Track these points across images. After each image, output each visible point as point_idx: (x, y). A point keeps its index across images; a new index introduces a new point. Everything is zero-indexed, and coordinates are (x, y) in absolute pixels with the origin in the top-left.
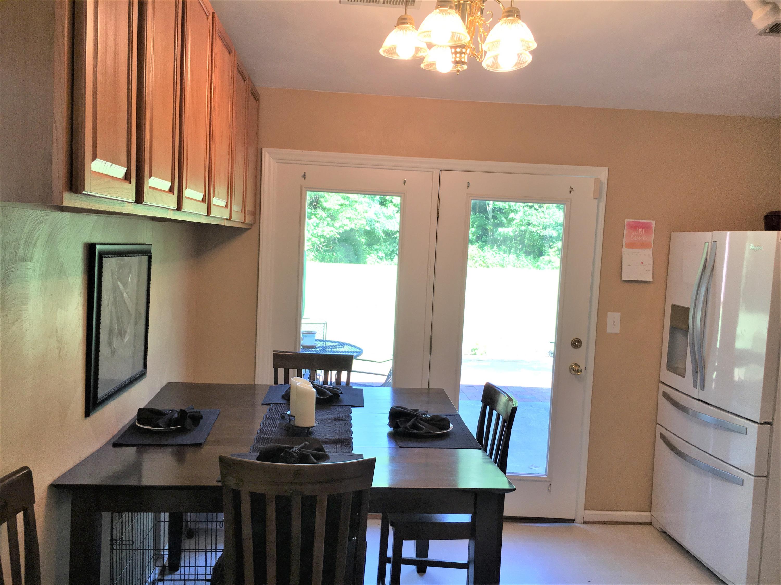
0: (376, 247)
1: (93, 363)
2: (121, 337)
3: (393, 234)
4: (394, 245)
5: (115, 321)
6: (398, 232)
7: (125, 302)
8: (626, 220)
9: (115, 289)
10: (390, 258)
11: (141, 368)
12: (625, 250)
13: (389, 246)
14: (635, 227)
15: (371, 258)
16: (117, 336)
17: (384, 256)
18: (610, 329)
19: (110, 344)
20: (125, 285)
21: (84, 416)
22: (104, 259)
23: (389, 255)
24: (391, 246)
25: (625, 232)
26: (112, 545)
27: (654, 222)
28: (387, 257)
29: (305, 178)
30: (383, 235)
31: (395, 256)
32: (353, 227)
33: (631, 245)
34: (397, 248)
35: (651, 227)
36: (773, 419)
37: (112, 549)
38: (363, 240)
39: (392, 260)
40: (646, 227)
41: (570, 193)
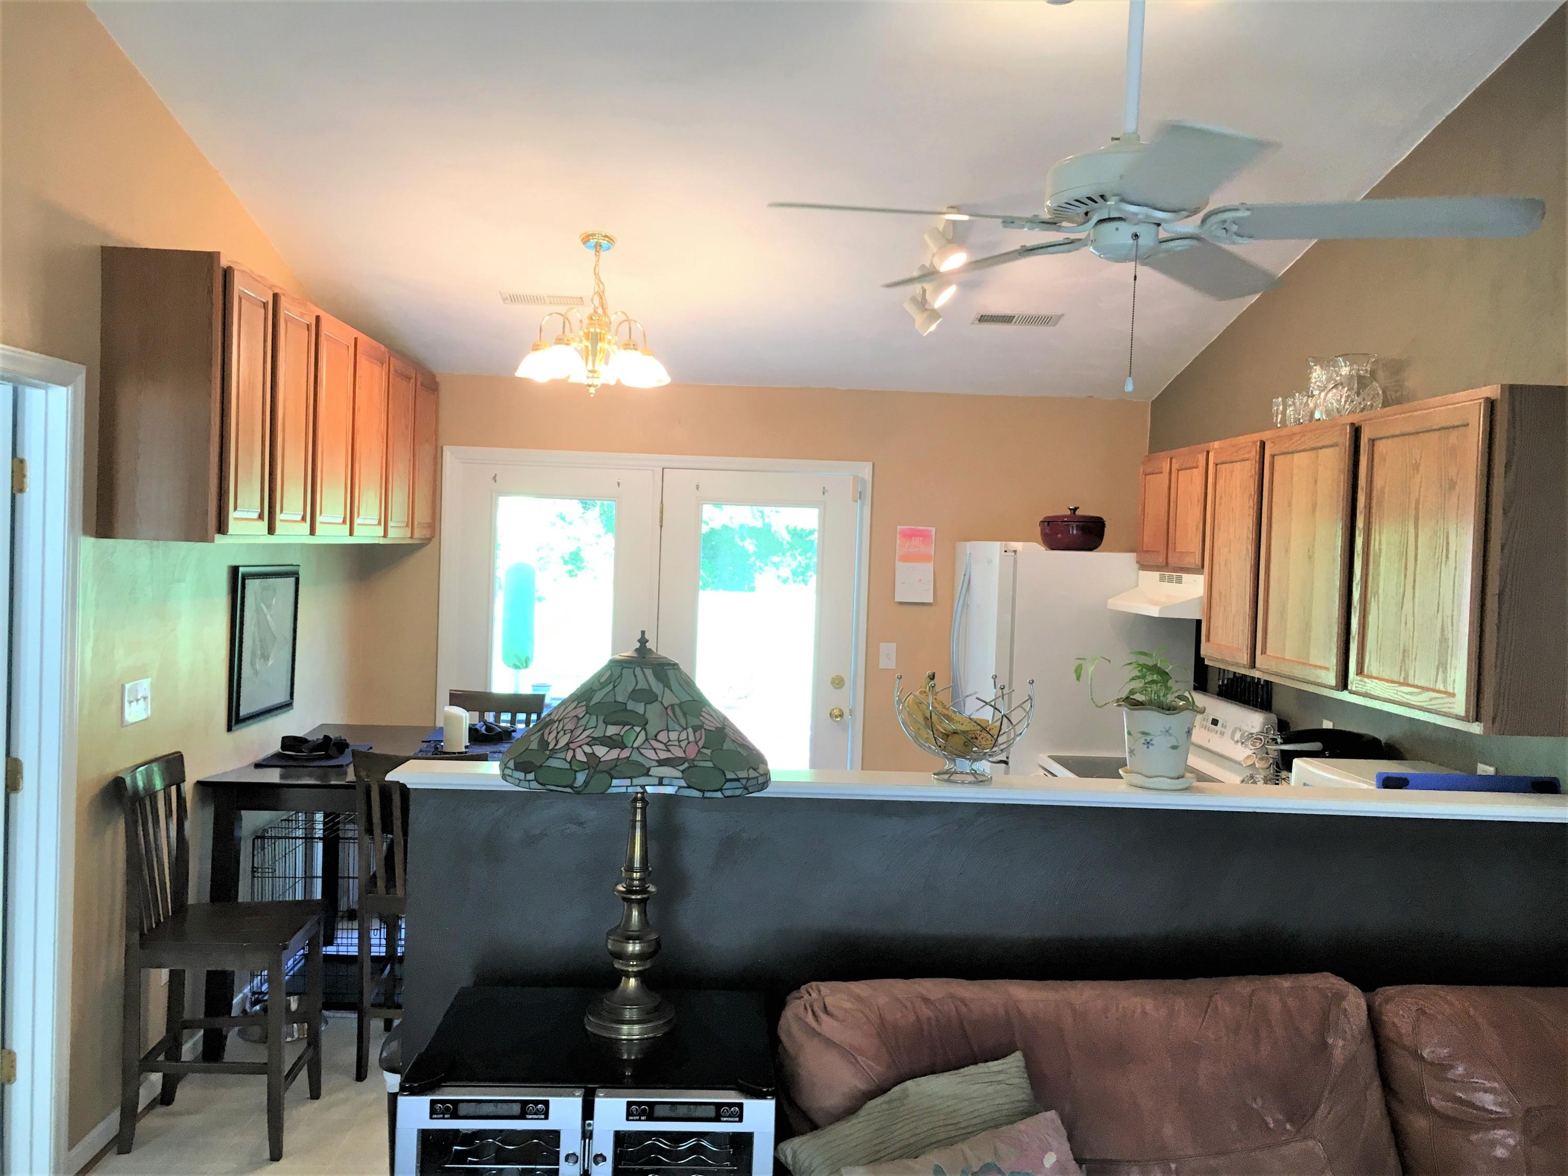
0: (776, 559)
1: (235, 681)
2: (264, 659)
3: (807, 535)
4: (809, 554)
5: (258, 643)
6: (814, 530)
7: (269, 625)
8: (899, 527)
9: (258, 610)
10: (803, 580)
11: (288, 698)
12: (900, 565)
13: (799, 558)
14: (910, 535)
15: (766, 579)
16: (260, 659)
17: (791, 576)
18: (883, 665)
19: (253, 664)
20: (268, 607)
21: (226, 730)
22: (247, 581)
23: (799, 574)
24: (803, 557)
25: (898, 542)
26: (253, 872)
27: (933, 529)
28: (795, 578)
29: (495, 481)
30: (787, 537)
31: (811, 576)
32: (727, 523)
33: (906, 559)
34: (815, 560)
35: (931, 536)
36: (1007, 758)
37: (253, 877)
38: (749, 545)
39: (805, 582)
40: (924, 535)
41: (824, 494)
